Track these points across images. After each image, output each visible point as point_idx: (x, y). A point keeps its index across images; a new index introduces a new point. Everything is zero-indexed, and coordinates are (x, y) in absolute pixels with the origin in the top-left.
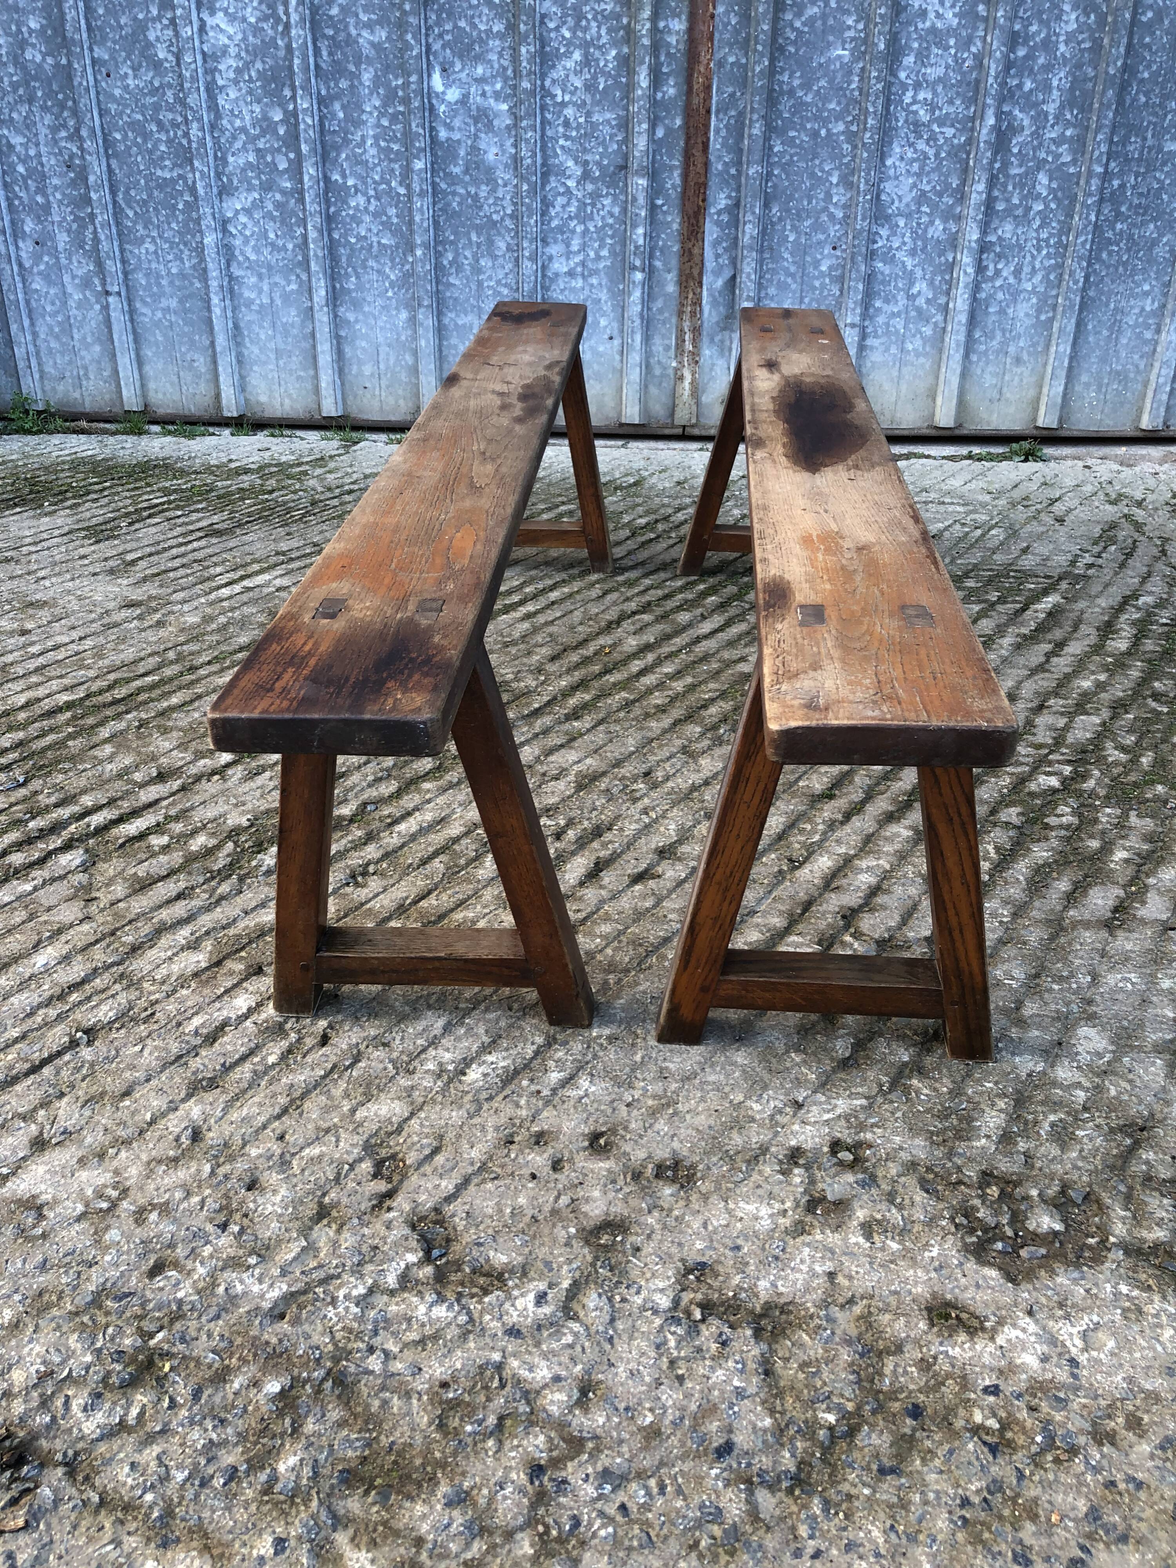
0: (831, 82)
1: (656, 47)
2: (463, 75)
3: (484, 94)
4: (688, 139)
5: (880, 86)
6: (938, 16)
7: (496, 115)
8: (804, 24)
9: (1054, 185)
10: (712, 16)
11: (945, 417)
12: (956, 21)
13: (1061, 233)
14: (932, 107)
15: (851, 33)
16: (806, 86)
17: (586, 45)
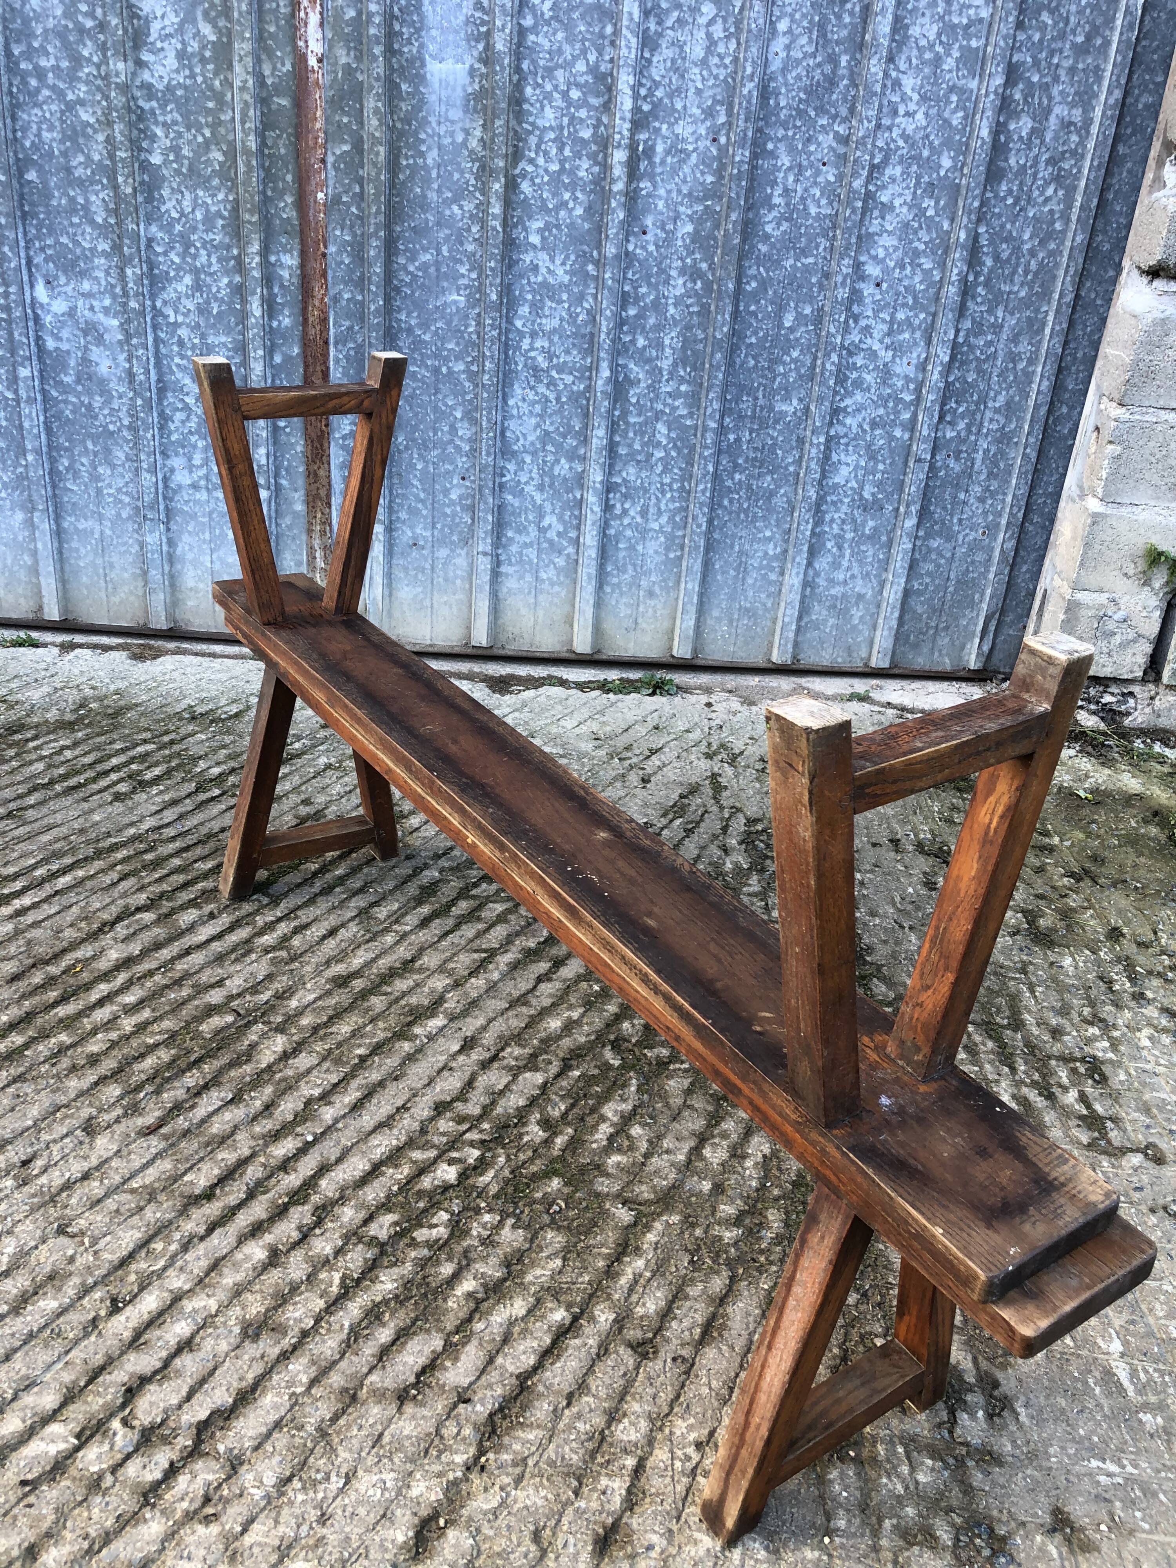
0: (449, 323)
1: (269, 278)
2: (69, 289)
3: (92, 308)
4: (306, 367)
5: (495, 333)
6: (550, 271)
7: (106, 330)
8: (418, 269)
9: (673, 435)
10: (324, 255)
11: (582, 645)
12: (566, 279)
13: (682, 479)
14: (550, 356)
15: (465, 281)
16: (425, 326)
17: (196, 272)
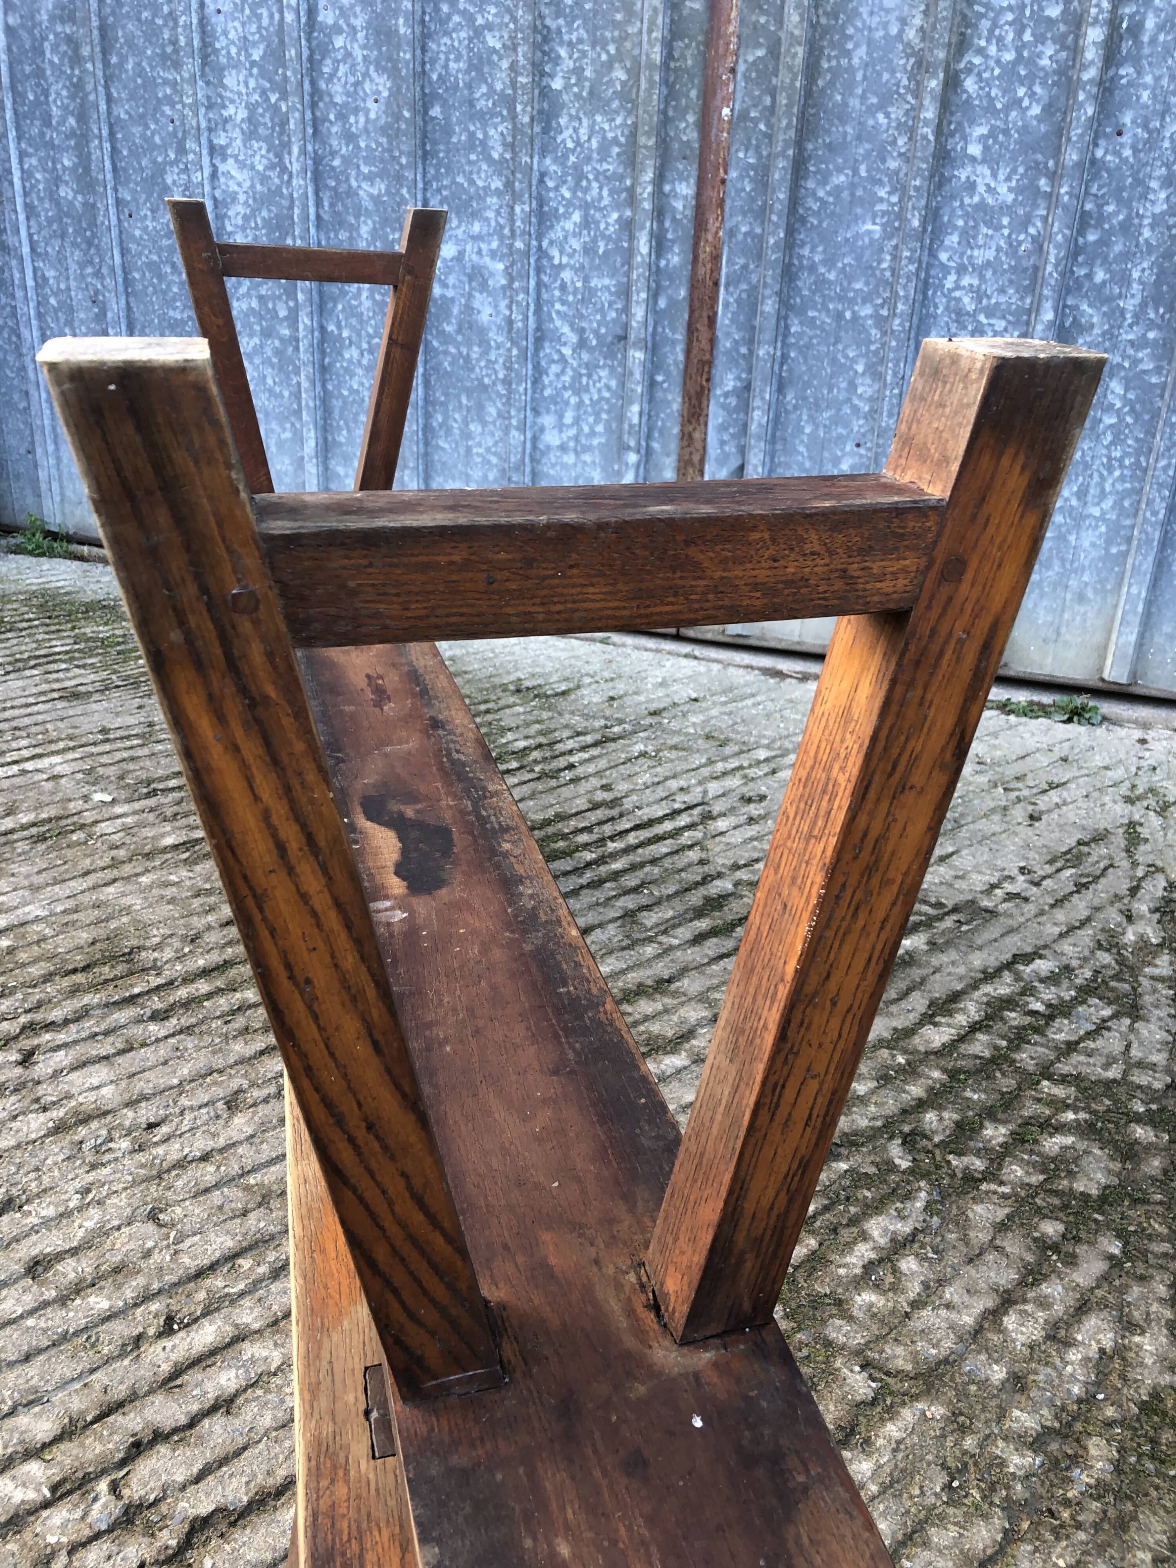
0: (858, 259)
1: (660, 212)
2: (460, 232)
3: (479, 252)
4: (692, 312)
5: (912, 268)
6: (989, 189)
7: (492, 274)
8: (829, 194)
9: (1131, 396)
10: (723, 182)
12: (1010, 198)
13: (1138, 453)
14: (979, 295)
15: (884, 207)
16: (830, 262)
17: (586, 207)
